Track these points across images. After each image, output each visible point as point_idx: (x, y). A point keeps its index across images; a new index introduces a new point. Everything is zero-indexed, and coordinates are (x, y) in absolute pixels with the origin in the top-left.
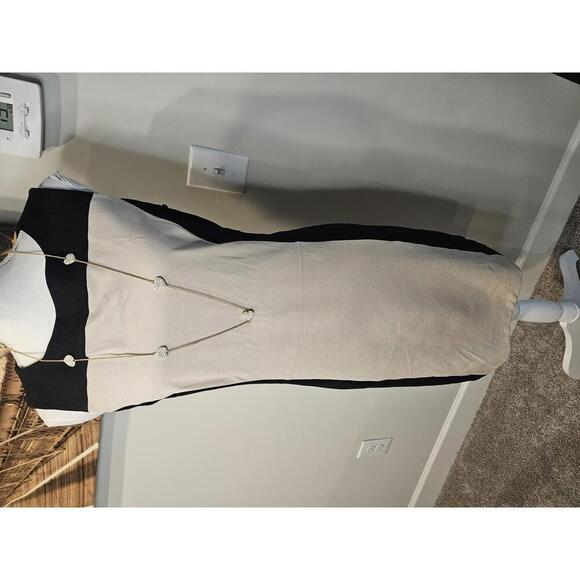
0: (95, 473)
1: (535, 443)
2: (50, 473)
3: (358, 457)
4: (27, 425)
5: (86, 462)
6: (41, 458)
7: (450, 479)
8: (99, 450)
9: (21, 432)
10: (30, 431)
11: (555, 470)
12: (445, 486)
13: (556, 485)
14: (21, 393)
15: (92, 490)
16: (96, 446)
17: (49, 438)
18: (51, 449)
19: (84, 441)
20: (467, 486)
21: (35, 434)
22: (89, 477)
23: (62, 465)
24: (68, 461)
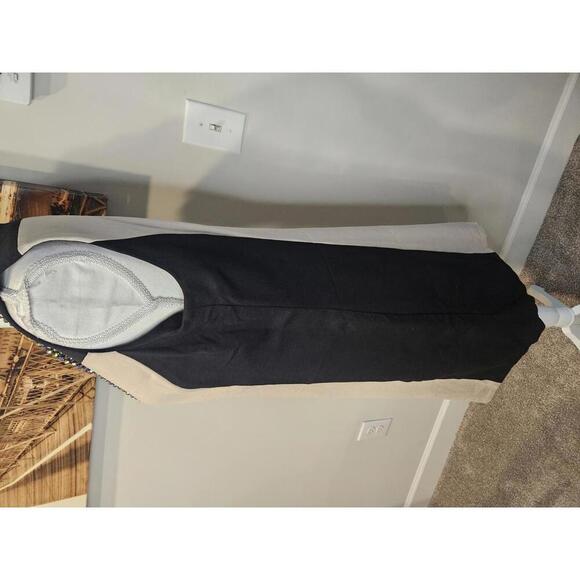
0: (88, 458)
1: (536, 414)
2: (40, 457)
3: (359, 439)
4: (15, 403)
5: (78, 445)
6: (30, 441)
7: (450, 461)
8: (92, 432)
9: (8, 411)
10: (18, 410)
11: (558, 439)
12: (445, 469)
13: (560, 455)
14: (9, 367)
15: (85, 477)
16: (89, 427)
17: (39, 417)
18: (41, 430)
19: (77, 421)
20: (467, 466)
21: (23, 413)
22: (82, 461)
23: (53, 449)
24: (59, 444)
